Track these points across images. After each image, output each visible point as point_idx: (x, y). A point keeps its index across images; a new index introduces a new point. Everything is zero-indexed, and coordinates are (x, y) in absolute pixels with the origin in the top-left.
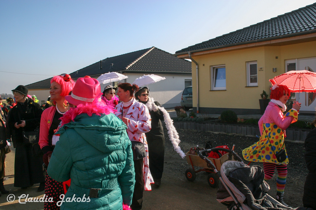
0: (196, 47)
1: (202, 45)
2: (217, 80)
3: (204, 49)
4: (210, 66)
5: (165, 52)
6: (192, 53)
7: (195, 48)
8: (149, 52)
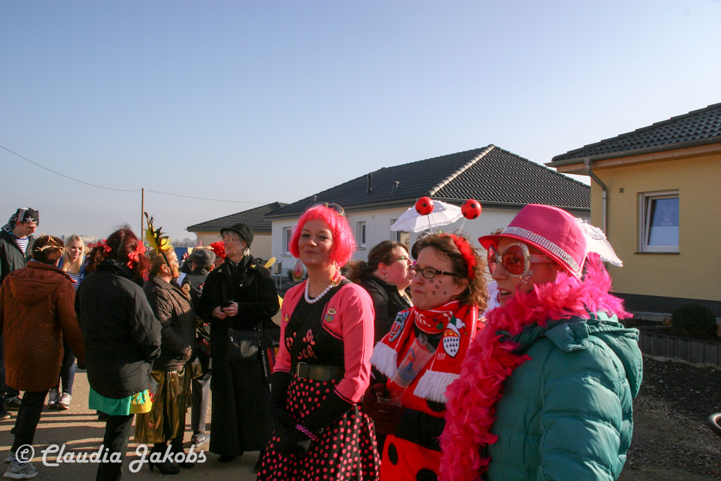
0: (603, 147)
1: (620, 141)
2: (655, 229)
3: (625, 152)
4: (639, 193)
5: (517, 157)
6: (594, 162)
7: (601, 149)
8: (481, 157)
